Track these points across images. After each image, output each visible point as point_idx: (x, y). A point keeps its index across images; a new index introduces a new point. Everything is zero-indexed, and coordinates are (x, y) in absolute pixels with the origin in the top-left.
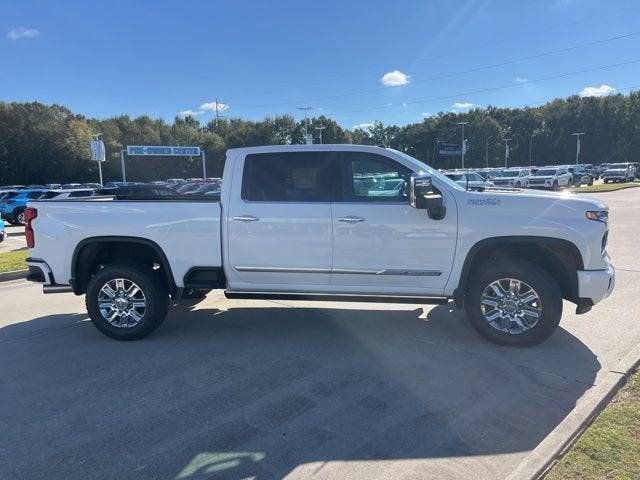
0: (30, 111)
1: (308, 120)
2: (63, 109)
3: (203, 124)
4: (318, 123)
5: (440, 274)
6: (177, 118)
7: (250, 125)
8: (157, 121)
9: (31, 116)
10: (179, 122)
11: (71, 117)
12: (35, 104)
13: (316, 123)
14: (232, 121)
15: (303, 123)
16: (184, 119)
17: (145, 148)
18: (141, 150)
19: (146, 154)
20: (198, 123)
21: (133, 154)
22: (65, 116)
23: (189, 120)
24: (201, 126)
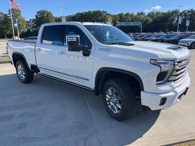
0: (97, 13)
1: (186, 11)
2: (105, 12)
3: (146, 14)
4: (190, 12)
5: (88, 80)
6: (138, 13)
7: (163, 14)
8: (131, 14)
9: (97, 15)
10: (138, 14)
11: (107, 14)
12: (98, 11)
13: (189, 12)
14: (157, 13)
15: (183, 12)
16: (140, 13)
17: (123, 23)
18: (122, 24)
19: (123, 25)
20: (144, 14)
21: (120, 25)
22: (106, 14)
23: (142, 13)
24: (145, 15)
